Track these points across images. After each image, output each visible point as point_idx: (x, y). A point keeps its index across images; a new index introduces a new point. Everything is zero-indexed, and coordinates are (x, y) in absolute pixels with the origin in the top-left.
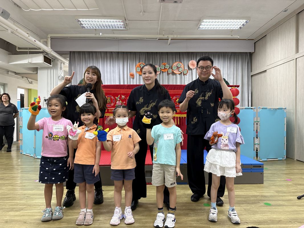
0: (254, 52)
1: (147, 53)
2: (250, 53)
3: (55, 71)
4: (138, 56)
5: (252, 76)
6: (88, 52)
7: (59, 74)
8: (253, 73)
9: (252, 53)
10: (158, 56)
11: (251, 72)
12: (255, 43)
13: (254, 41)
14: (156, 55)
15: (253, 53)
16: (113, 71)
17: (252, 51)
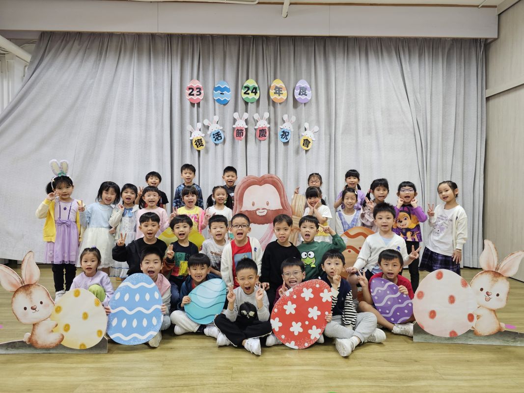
0: (496, 36)
1: (244, 38)
2: (486, 39)
4: (222, 47)
5: (488, 99)
8: (490, 93)
10: (272, 48)
12: (499, 15)
13: (496, 9)
14: (267, 45)
15: (495, 40)
16: (156, 83)
17: (491, 34)
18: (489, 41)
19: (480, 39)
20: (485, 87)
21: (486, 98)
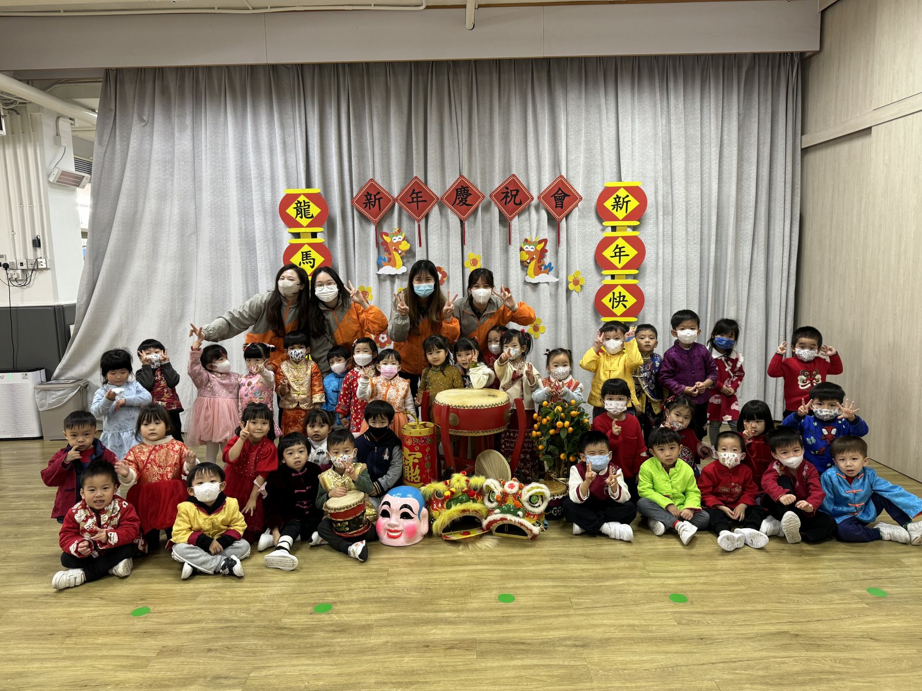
0: (818, 49)
2: (802, 54)
3: (30, 151)
5: (805, 151)
7: (47, 163)
8: (808, 141)
9: (810, 57)
11: (803, 134)
12: (823, 13)
15: (815, 54)
17: (809, 45)
18: (807, 55)
19: (792, 53)
20: (799, 132)
21: (802, 150)
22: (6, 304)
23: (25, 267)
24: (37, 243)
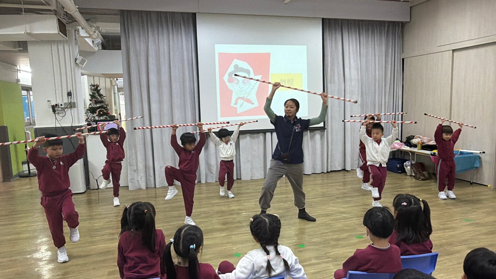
0: (409, 21)
2: (402, 22)
6: (158, 12)
7: (74, 53)
9: (405, 23)
12: (411, 7)
13: (410, 3)
20: (402, 52)
22: (53, 126)
23: (63, 106)
24: (69, 94)
